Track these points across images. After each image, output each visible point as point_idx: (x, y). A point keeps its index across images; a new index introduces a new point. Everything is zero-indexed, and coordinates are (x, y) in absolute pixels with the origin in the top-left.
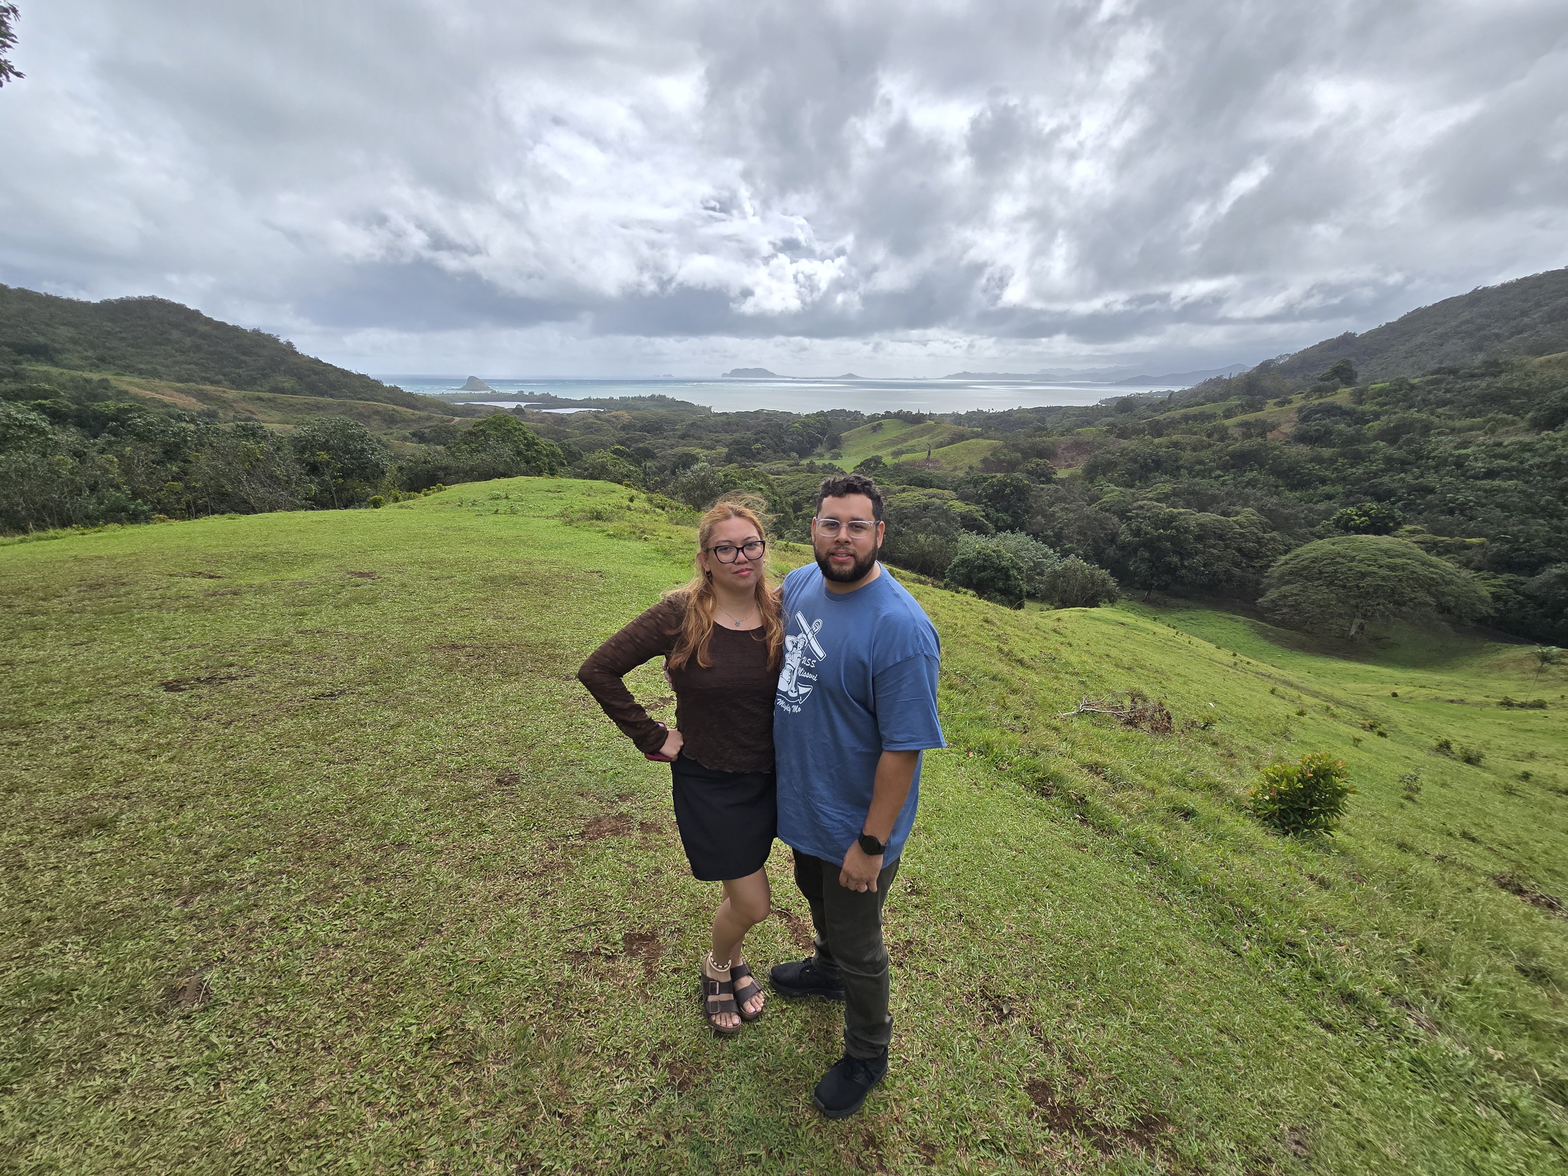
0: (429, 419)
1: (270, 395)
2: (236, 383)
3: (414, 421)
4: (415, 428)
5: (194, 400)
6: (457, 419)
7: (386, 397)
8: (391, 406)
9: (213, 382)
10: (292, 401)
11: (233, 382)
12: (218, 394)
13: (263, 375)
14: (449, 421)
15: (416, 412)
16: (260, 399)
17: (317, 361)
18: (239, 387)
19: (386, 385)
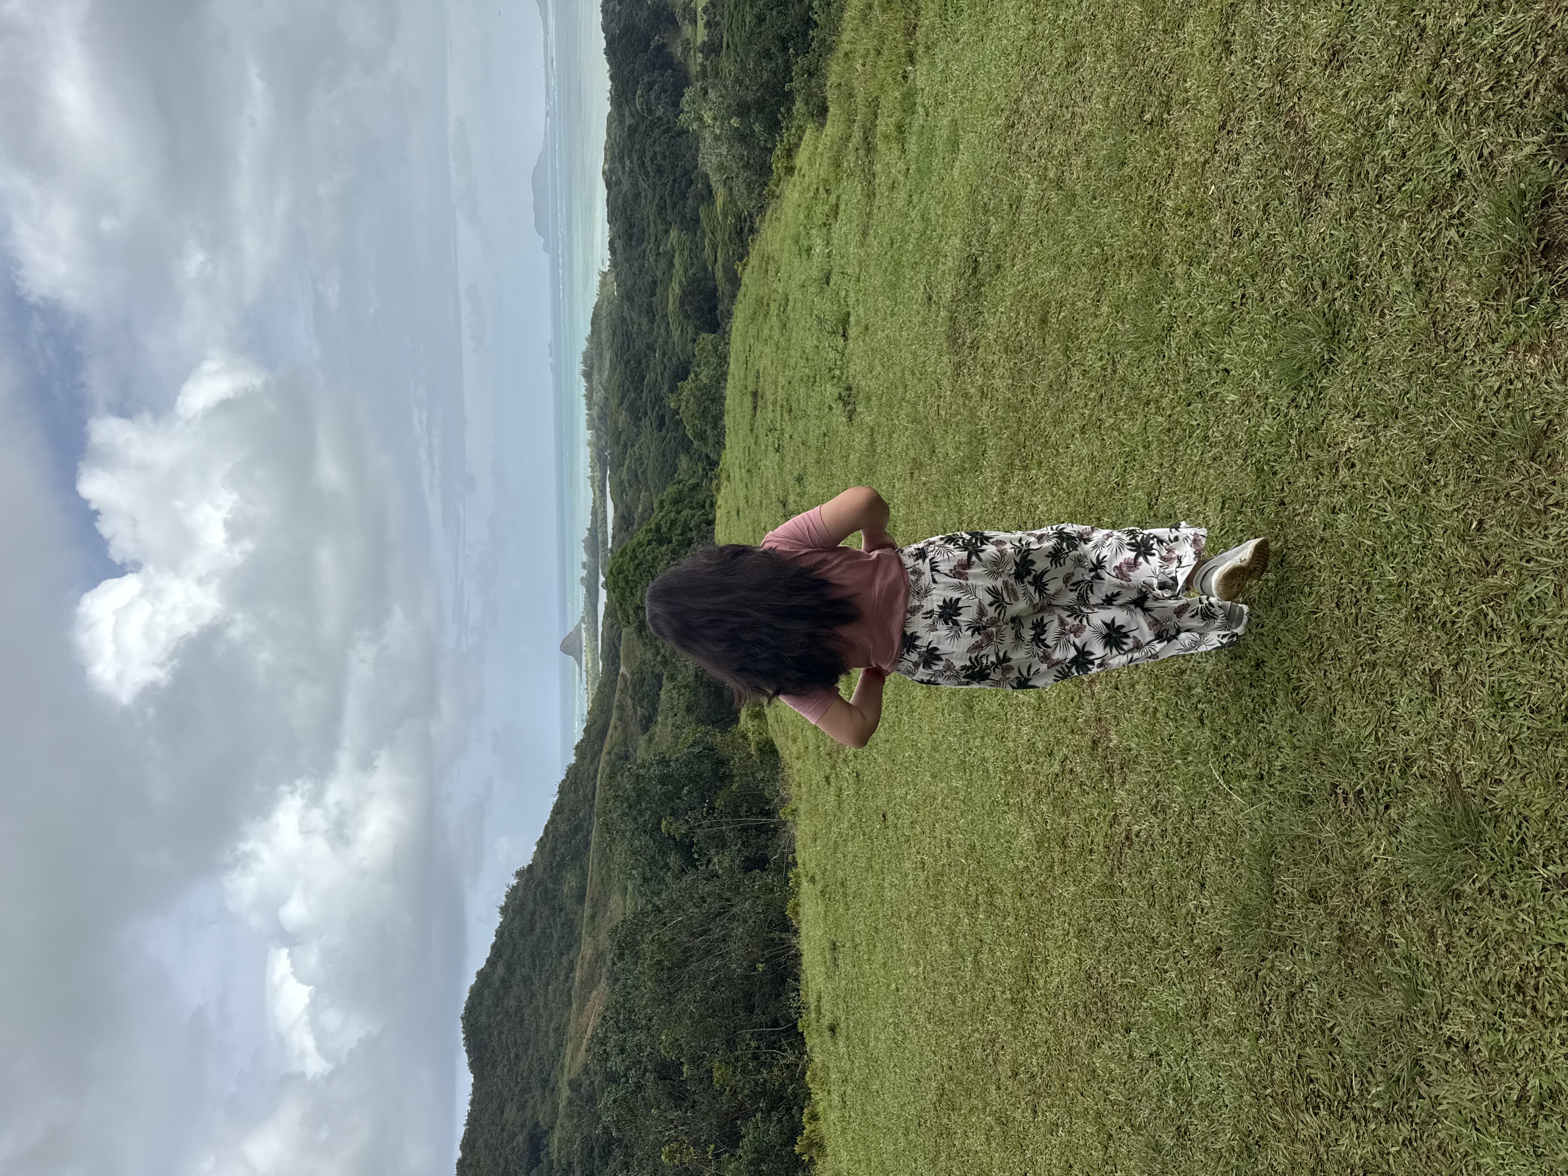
0: (621, 708)
1: (587, 904)
2: (571, 941)
3: (625, 728)
4: (634, 728)
5: (595, 993)
6: (622, 670)
7: (592, 762)
8: (604, 757)
9: (572, 969)
10: (596, 879)
11: (570, 947)
12: (586, 966)
13: (561, 910)
14: (625, 681)
15: (612, 723)
16: (593, 917)
17: (541, 843)
18: (578, 940)
19: (573, 760)
